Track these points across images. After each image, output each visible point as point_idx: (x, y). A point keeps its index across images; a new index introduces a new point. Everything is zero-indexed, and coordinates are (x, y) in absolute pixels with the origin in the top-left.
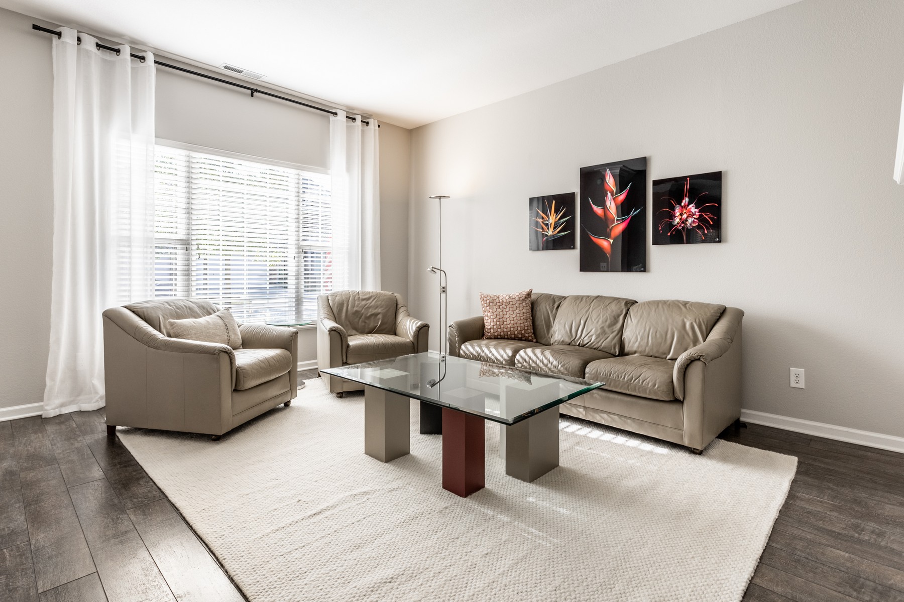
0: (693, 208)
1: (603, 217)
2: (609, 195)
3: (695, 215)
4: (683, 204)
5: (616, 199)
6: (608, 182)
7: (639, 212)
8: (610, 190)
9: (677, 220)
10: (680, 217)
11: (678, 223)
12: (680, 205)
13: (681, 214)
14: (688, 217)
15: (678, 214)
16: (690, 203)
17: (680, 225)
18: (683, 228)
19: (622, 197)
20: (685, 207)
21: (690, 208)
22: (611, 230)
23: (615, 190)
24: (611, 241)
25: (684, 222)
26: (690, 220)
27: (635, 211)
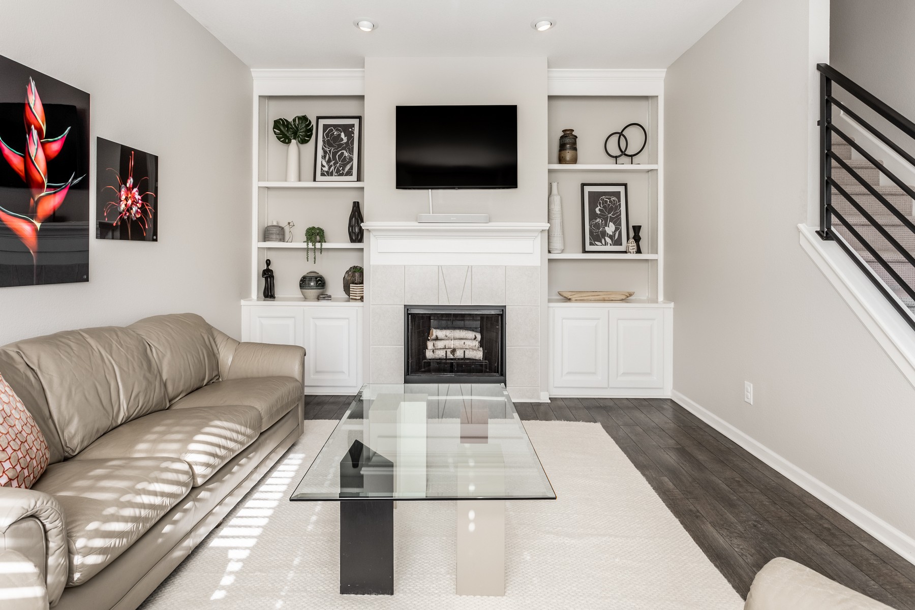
0: (137, 193)
1: (22, 174)
2: (35, 133)
3: (138, 203)
4: (128, 185)
5: (48, 146)
6: (32, 106)
7: (80, 181)
8: (36, 124)
9: (123, 206)
10: (125, 202)
11: (123, 211)
12: (126, 185)
13: (127, 199)
14: (132, 204)
15: (123, 197)
16: (134, 186)
17: (126, 214)
18: (128, 217)
19: (55, 147)
20: (129, 190)
21: (134, 193)
22: (37, 203)
23: (44, 128)
24: (38, 225)
25: (129, 209)
26: (135, 209)
27: (75, 178)
